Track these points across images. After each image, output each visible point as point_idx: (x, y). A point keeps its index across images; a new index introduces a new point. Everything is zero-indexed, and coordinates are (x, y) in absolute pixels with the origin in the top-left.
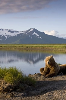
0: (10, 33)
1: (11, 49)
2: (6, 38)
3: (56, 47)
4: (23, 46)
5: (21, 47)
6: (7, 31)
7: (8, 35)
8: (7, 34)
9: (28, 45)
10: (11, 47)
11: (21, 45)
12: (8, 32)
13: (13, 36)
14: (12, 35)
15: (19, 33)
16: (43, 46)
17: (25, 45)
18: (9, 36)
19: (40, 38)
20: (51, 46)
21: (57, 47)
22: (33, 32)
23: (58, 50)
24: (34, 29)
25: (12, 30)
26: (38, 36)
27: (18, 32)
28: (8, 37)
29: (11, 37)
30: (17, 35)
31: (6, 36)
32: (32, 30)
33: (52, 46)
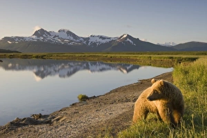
2: (97, 45)
6: (98, 37)
8: (98, 41)
12: (100, 38)
14: (104, 41)
15: (111, 40)
17: (109, 55)
18: (101, 43)
19: (135, 44)
21: (141, 59)
22: (126, 38)
24: (128, 35)
26: (132, 43)
27: (110, 38)
30: (109, 42)
31: (97, 43)
32: (125, 36)
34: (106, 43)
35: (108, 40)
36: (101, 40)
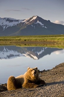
0: (8, 22)
1: (6, 43)
2: (4, 28)
3: (59, 40)
4: (20, 39)
5: (18, 40)
6: (4, 20)
7: (6, 25)
8: (4, 24)
9: (26, 38)
10: (6, 40)
11: (19, 38)
12: (6, 21)
13: (12, 26)
14: (11, 24)
15: (19, 23)
16: (44, 39)
17: (23, 39)
18: (8, 26)
19: (45, 27)
20: (53, 39)
22: (36, 20)
23: (61, 44)
24: (38, 17)
25: (10, 19)
26: (42, 26)
27: (18, 21)
28: (6, 27)
29: (10, 27)
30: (17, 24)
31: (4, 26)
32: (35, 18)
33: (55, 39)
34: (14, 27)
35: (16, 23)
36: (8, 23)
